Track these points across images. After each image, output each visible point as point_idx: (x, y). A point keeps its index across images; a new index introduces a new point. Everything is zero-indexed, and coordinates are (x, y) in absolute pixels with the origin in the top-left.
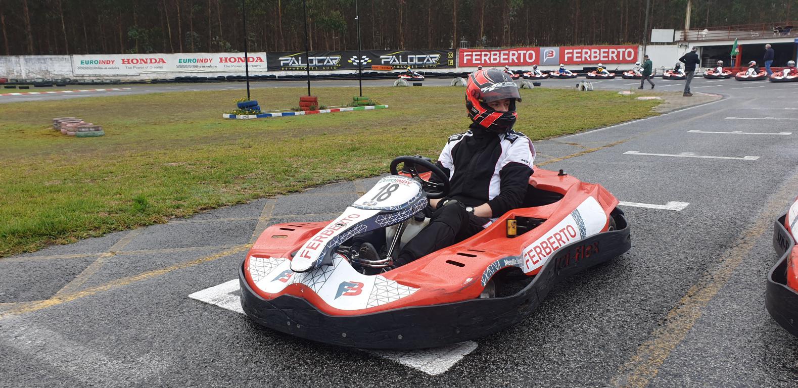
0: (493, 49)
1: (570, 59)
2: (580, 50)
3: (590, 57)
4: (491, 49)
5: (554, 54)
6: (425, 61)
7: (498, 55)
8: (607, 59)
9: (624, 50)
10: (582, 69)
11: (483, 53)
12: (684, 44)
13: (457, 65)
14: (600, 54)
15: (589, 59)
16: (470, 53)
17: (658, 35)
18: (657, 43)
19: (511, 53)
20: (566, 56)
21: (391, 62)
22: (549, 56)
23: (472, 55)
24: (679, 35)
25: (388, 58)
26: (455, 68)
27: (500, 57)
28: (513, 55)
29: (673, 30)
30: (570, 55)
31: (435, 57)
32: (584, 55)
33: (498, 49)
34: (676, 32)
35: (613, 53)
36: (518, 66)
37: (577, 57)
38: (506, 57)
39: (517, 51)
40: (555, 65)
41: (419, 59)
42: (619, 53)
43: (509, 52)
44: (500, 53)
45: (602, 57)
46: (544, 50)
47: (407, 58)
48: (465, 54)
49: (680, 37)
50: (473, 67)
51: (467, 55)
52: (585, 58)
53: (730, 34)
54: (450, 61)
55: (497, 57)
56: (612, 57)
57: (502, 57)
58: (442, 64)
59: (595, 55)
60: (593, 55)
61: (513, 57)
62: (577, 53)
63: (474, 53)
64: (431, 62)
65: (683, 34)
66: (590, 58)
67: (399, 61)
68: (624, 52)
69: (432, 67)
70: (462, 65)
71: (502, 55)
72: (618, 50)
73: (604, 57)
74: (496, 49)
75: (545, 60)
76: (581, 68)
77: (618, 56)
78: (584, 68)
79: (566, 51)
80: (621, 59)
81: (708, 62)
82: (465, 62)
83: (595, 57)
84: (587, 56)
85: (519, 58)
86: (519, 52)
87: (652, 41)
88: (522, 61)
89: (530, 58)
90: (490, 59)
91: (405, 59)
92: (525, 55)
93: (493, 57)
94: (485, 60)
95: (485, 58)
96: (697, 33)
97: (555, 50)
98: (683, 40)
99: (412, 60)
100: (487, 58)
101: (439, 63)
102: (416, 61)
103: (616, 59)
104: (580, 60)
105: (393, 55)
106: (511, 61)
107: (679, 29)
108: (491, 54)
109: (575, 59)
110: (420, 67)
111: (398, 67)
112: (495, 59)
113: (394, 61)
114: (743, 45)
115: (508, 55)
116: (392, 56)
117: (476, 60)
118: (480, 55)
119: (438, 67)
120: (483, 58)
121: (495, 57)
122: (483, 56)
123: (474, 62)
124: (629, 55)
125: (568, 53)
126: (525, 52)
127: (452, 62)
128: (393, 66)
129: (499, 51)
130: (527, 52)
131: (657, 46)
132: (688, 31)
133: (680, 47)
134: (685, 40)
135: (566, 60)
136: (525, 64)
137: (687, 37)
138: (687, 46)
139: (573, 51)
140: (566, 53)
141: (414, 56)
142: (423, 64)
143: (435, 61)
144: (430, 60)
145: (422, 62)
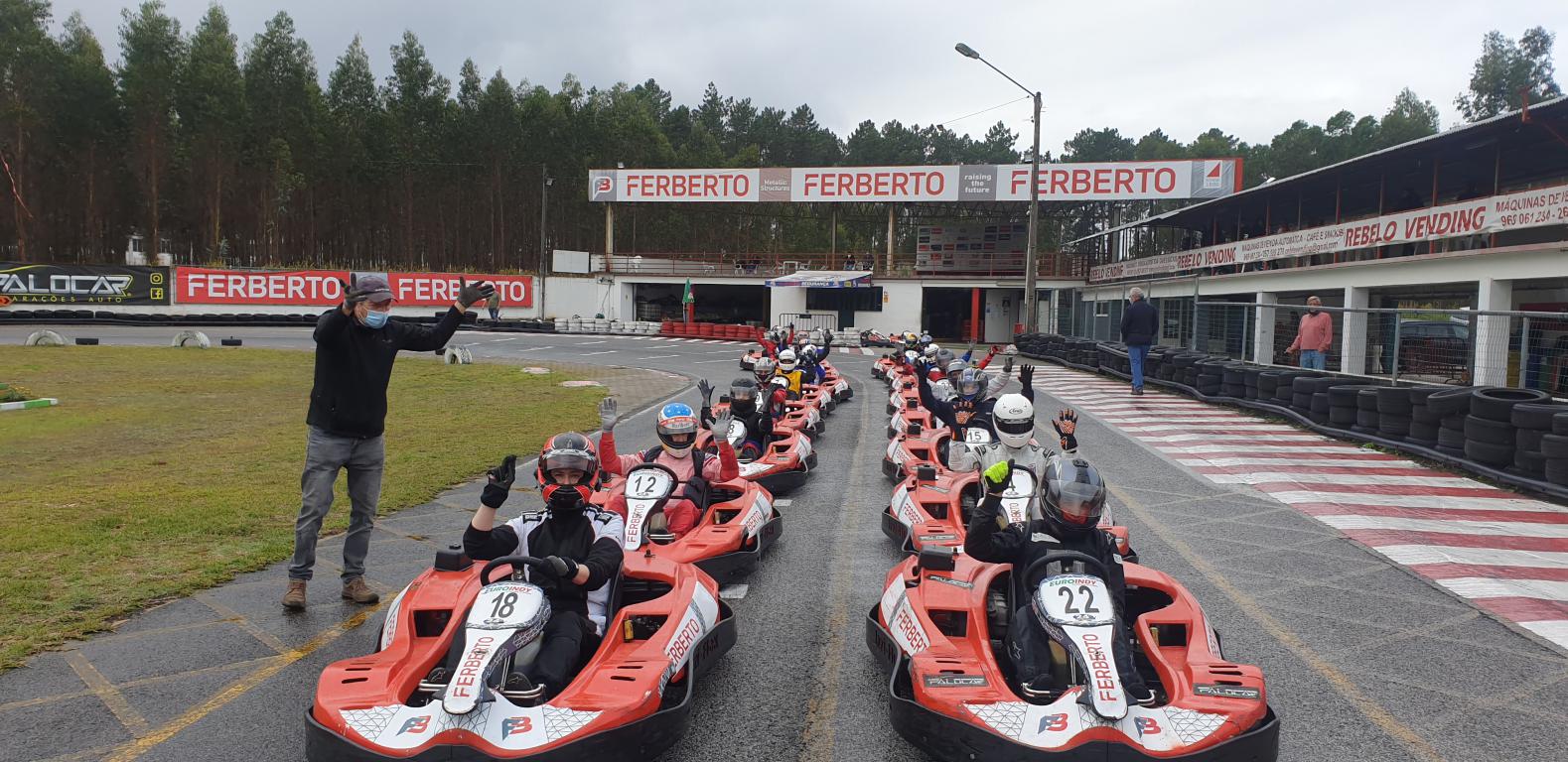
0: (250, 270)
1: (410, 296)
2: (427, 280)
4: (243, 270)
6: (95, 289)
7: (264, 282)
9: (508, 283)
11: (231, 278)
12: (607, 277)
13: (172, 299)
15: (445, 298)
16: (203, 277)
17: (561, 259)
19: (291, 279)
20: (402, 290)
21: (5, 289)
23: (206, 281)
24: (597, 262)
25: (1, 279)
26: (169, 304)
27: (267, 286)
28: (295, 283)
29: (587, 254)
30: (410, 289)
31: (119, 282)
32: (435, 290)
33: (262, 271)
34: (592, 256)
36: (306, 305)
37: (422, 293)
38: (281, 287)
39: (303, 277)
41: (80, 284)
43: (287, 278)
44: (268, 280)
47: (50, 280)
48: (191, 277)
49: (600, 267)
50: (208, 304)
51: (194, 280)
52: (438, 294)
53: (678, 267)
54: (155, 292)
55: (261, 286)
57: (272, 286)
58: (139, 295)
61: (296, 288)
62: (422, 285)
63: (211, 277)
64: (110, 290)
65: (603, 260)
68: (508, 287)
69: (115, 303)
70: (184, 299)
71: (271, 282)
74: (258, 271)
79: (401, 281)
81: (646, 309)
82: (191, 293)
84: (441, 291)
85: (307, 289)
87: (554, 270)
88: (314, 296)
89: (332, 290)
90: (246, 290)
91: (42, 283)
92: (319, 284)
93: (252, 286)
94: (235, 291)
95: (237, 287)
96: (625, 261)
98: (606, 270)
99: (60, 284)
100: (239, 288)
101: (131, 294)
102: (71, 288)
104: (428, 297)
105: (11, 273)
106: (290, 296)
107: (596, 252)
108: (247, 281)
109: (418, 297)
110: (82, 300)
111: (25, 299)
112: (258, 291)
113: (15, 285)
115: (285, 283)
116: (8, 276)
117: (216, 290)
118: (226, 282)
119: (126, 302)
120: (231, 286)
121: (257, 286)
122: (230, 283)
123: (211, 294)
124: (517, 294)
125: (405, 285)
126: (320, 279)
127: (160, 292)
128: (11, 297)
129: (265, 274)
130: (323, 279)
131: (563, 279)
132: (611, 255)
133: (600, 282)
134: (608, 270)
135: (402, 297)
136: (321, 301)
137: (610, 267)
138: (609, 282)
139: (414, 281)
140: (400, 284)
141: (66, 277)
142: (90, 295)
143: (120, 288)
144: (108, 286)
145: (86, 291)
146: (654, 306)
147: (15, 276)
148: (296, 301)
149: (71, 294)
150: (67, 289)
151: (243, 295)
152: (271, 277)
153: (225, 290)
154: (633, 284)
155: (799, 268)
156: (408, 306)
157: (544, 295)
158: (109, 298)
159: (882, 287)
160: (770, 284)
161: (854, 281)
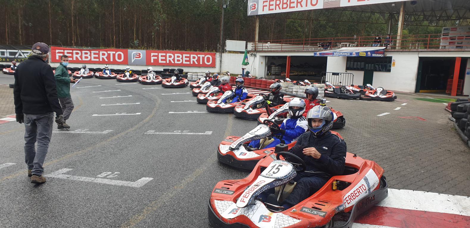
0: (85, 49)
1: (156, 61)
2: (164, 54)
3: (174, 60)
4: (81, 49)
5: (141, 55)
6: (17, 56)
7: (89, 54)
8: (189, 63)
9: (204, 56)
10: (163, 70)
11: (74, 52)
12: (254, 53)
14: (182, 58)
15: (173, 62)
16: (62, 51)
17: (231, 44)
18: (230, 52)
19: (101, 53)
20: (152, 58)
22: (136, 57)
24: (250, 46)
27: (90, 55)
28: (103, 54)
29: (245, 42)
30: (156, 58)
31: (27, 53)
32: (168, 59)
33: (88, 49)
34: (248, 43)
35: (194, 58)
37: (162, 60)
38: (97, 56)
39: (107, 51)
40: (142, 65)
41: (11, 54)
42: (199, 58)
43: (99, 52)
44: (91, 53)
45: (184, 61)
46: (133, 52)
48: (57, 51)
49: (252, 48)
51: (59, 53)
52: (170, 60)
53: (283, 47)
55: (88, 55)
56: (193, 61)
57: (93, 56)
59: (178, 59)
60: (176, 59)
61: (103, 57)
62: (162, 56)
63: (66, 51)
64: (23, 56)
65: (254, 45)
66: (174, 62)
68: (203, 58)
70: (54, 61)
71: (92, 54)
72: (199, 56)
73: (186, 61)
74: (87, 49)
75: (133, 61)
76: (161, 69)
77: (198, 60)
78: (164, 70)
80: (201, 63)
81: (273, 69)
82: (57, 58)
83: (178, 60)
84: (171, 59)
85: (108, 57)
86: (109, 52)
87: (226, 50)
88: (112, 60)
89: (120, 57)
90: (81, 57)
92: (114, 55)
93: (84, 56)
94: (77, 58)
95: (77, 56)
96: (261, 45)
97: (142, 53)
98: (254, 50)
100: (78, 56)
103: (196, 63)
104: (165, 62)
106: (101, 60)
107: (250, 41)
108: (82, 53)
109: (160, 62)
110: (12, 60)
112: (86, 57)
114: (291, 56)
115: (99, 54)
118: (72, 53)
121: (86, 55)
122: (74, 54)
124: (208, 61)
125: (154, 56)
126: (114, 52)
129: (90, 51)
130: (116, 53)
131: (232, 54)
132: (257, 43)
133: (251, 56)
134: (255, 50)
135: (152, 61)
136: (115, 63)
137: (256, 48)
138: (255, 56)
139: (158, 54)
140: (152, 56)
141: (5, 50)
142: (15, 58)
143: (27, 55)
144: (22, 54)
145: (13, 57)
146: (277, 67)
148: (103, 62)
149: (6, 58)
150: (6, 56)
151: (80, 59)
152: (92, 51)
154: (266, 56)
155: (349, 46)
156: (155, 66)
157: (221, 62)
158: (23, 60)
159: (392, 57)
160: (316, 55)
161: (369, 52)
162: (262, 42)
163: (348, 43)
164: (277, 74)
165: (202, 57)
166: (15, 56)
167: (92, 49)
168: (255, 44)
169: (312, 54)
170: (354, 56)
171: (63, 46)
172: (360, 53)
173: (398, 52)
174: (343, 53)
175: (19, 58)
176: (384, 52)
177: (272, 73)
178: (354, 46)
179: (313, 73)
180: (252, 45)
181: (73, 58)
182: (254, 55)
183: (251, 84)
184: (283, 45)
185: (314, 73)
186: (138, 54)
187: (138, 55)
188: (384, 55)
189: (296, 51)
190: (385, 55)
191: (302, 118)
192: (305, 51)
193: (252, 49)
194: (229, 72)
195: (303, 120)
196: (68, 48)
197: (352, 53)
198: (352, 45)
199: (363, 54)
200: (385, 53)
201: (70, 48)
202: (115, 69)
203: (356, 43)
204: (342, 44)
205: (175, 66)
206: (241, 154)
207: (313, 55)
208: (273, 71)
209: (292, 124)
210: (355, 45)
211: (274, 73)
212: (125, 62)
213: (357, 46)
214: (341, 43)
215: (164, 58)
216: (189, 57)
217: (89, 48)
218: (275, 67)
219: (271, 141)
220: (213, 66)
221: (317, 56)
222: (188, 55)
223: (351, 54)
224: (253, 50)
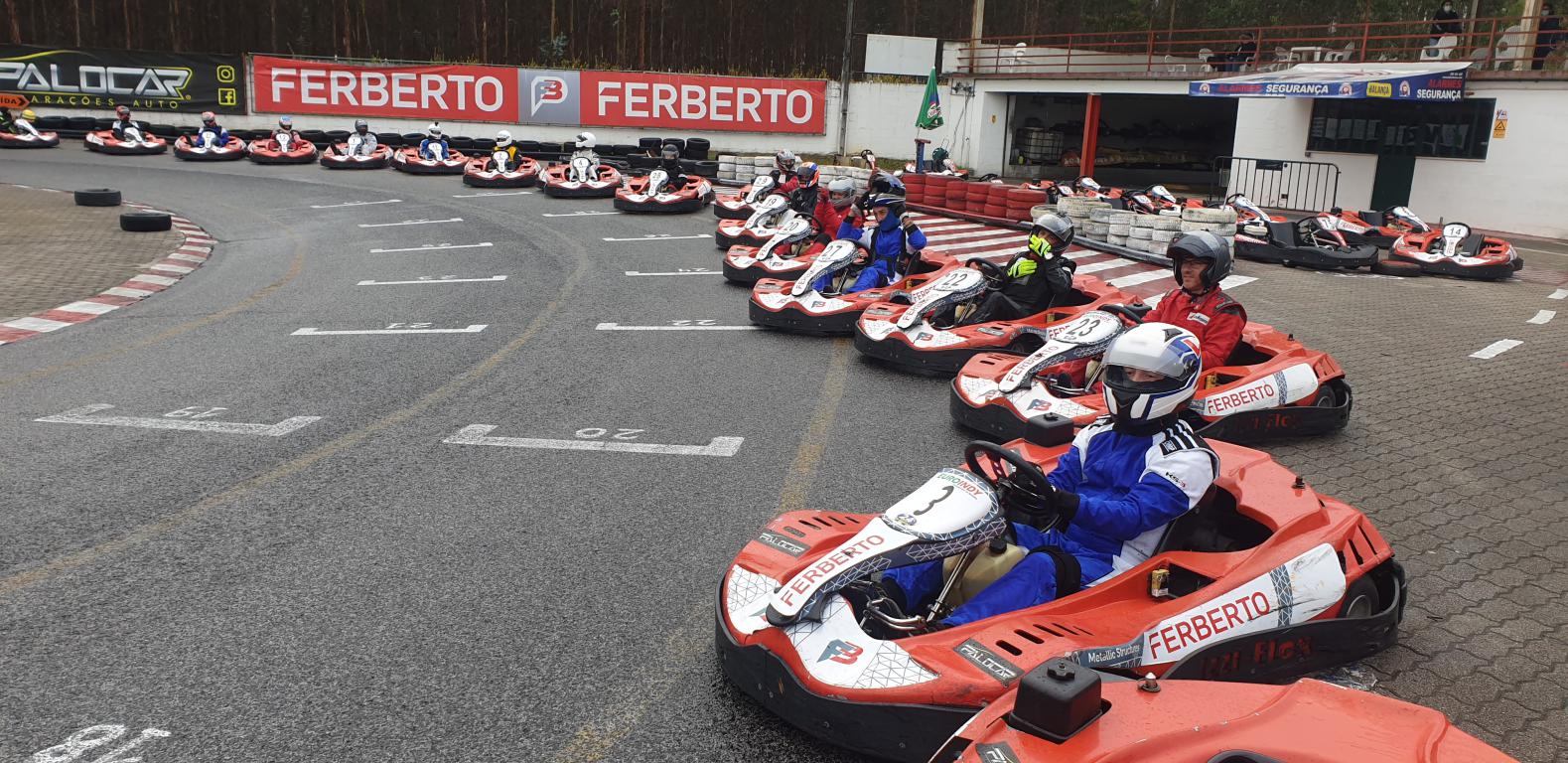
0: (368, 64)
1: (616, 110)
2: (645, 86)
3: (677, 106)
4: (358, 65)
5: (564, 90)
6: (140, 88)
7: (384, 83)
8: (729, 118)
9: (783, 92)
11: (334, 75)
12: (964, 84)
13: (250, 105)
14: (707, 101)
15: (674, 115)
16: (293, 72)
17: (884, 51)
18: (881, 78)
19: (425, 79)
20: (603, 100)
21: (22, 84)
22: (546, 97)
23: (297, 79)
24: (954, 57)
25: (13, 71)
26: (245, 114)
27: (389, 88)
28: (433, 86)
29: (933, 41)
30: (616, 99)
31: (175, 78)
32: (657, 102)
33: (382, 65)
34: (946, 46)
35: (749, 99)
36: (452, 121)
37: (636, 106)
38: (411, 90)
39: (444, 74)
40: (567, 126)
41: (121, 80)
42: (766, 99)
43: (419, 76)
44: (389, 79)
45: (713, 110)
46: (534, 77)
47: (78, 73)
48: (275, 72)
49: (959, 64)
50: (303, 114)
51: (281, 78)
52: (663, 109)
53: (1073, 60)
54: (224, 94)
55: (380, 88)
56: (746, 112)
57: (397, 89)
58: (200, 97)
59: (694, 102)
60: (686, 102)
61: (433, 93)
62: (635, 93)
63: (305, 74)
64: (161, 90)
65: (966, 54)
66: (678, 111)
67: (49, 81)
68: (782, 100)
69: (166, 108)
70: (266, 107)
71: (395, 83)
72: (765, 91)
73: (721, 111)
74: (377, 65)
75: (534, 109)
76: (631, 139)
77: (764, 109)
78: (641, 141)
79: (602, 85)
80: (774, 119)
81: (1033, 142)
82: (276, 98)
83: (694, 109)
84: (668, 104)
85: (451, 95)
86: (451, 78)
87: (866, 71)
88: (462, 106)
89: (489, 94)
90: (357, 93)
91: (70, 77)
92: (470, 87)
93: (366, 88)
94: (342, 96)
95: (342, 89)
96: (993, 53)
97: (568, 80)
98: (966, 70)
99: (94, 79)
100: (347, 90)
101: (188, 97)
102: (108, 85)
103: (757, 118)
104: (646, 114)
105: (27, 62)
106: (425, 105)
107: (954, 40)
108: (359, 80)
109: (629, 112)
111: (48, 101)
112: (375, 96)
113: (33, 80)
114: (1103, 94)
115: (417, 84)
116: (23, 65)
117: (313, 93)
118: (326, 80)
119: (185, 108)
120: (335, 88)
122: (334, 84)
123: (306, 99)
124: (799, 109)
125: (607, 92)
126: (471, 79)
127: (231, 97)
128: (29, 97)
129: (386, 71)
130: (476, 80)
131: (884, 85)
132: (978, 44)
133: (954, 91)
134: (971, 70)
135: (602, 112)
136: (473, 115)
137: (975, 64)
138: (970, 91)
139: (623, 86)
140: (600, 92)
141: (100, 69)
142: (134, 96)
143: (174, 87)
144: (158, 83)
145: (129, 91)
146: (1049, 136)
147: (32, 66)
148: (433, 114)
150: (103, 87)
151: (353, 102)
152: (393, 75)
153: (326, 94)
154: (1009, 95)
155: (1322, 60)
156: (612, 127)
157: (845, 114)
158: (161, 102)
159: (1494, 100)
160: (1198, 90)
161: (1405, 83)
162: (993, 42)
163: (1319, 48)
164: (1046, 158)
165: (779, 96)
166: (135, 87)
167: (393, 65)
168: (972, 49)
169: (1182, 89)
170: (1345, 96)
171: (294, 55)
172: (1369, 85)
173: (1520, 80)
174: (1301, 85)
175: (149, 98)
176: (1464, 80)
177: (1031, 156)
178: (1340, 60)
179: (1180, 158)
180: (959, 54)
181: (329, 99)
182: (965, 89)
183: (948, 203)
184: (1073, 52)
185: (1183, 160)
186: (554, 87)
187: (551, 90)
188: (1462, 94)
189: (1123, 75)
190: (1466, 91)
191: (1176, 432)
192: (1156, 75)
193: (959, 68)
194: (871, 153)
195: (1179, 448)
196: (311, 62)
197: (1339, 85)
198: (1334, 56)
199: (1382, 90)
200: (1468, 85)
201: (319, 62)
202: (474, 138)
203: (1350, 47)
204: (1295, 52)
205: (679, 129)
206: (832, 650)
207: (1187, 93)
208: (1032, 149)
209: (1122, 463)
210: (1346, 55)
211: (1038, 156)
212: (510, 114)
213: (1354, 58)
214: (1293, 49)
215: (643, 100)
216: (733, 97)
217: (386, 63)
218: (1041, 136)
219: (1007, 559)
220: (816, 128)
221: (1200, 95)
222: (730, 90)
223: (1334, 88)
224: (961, 71)
